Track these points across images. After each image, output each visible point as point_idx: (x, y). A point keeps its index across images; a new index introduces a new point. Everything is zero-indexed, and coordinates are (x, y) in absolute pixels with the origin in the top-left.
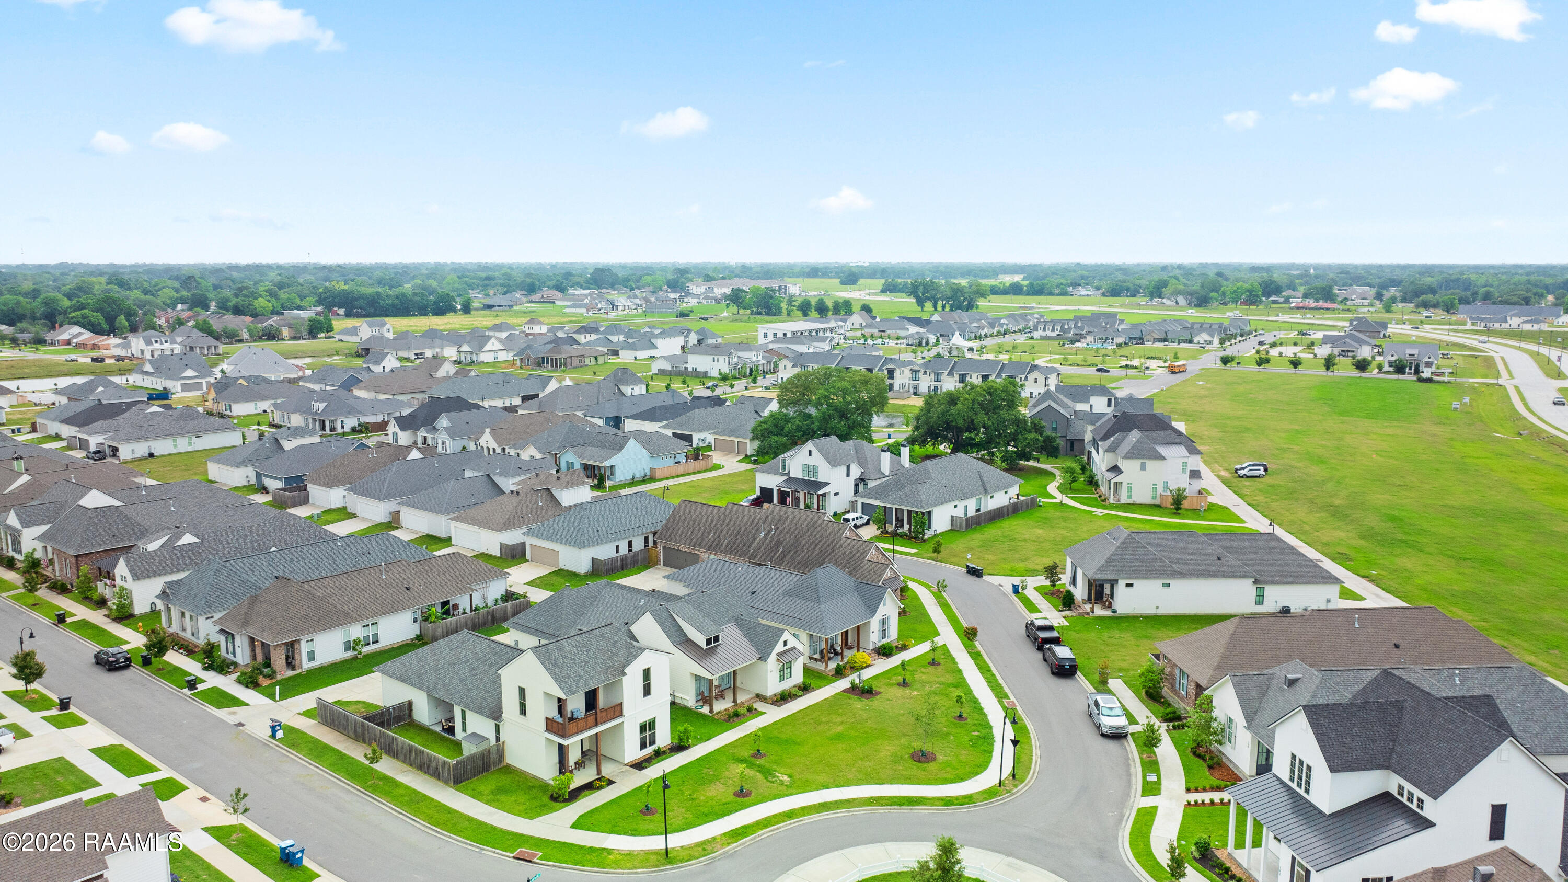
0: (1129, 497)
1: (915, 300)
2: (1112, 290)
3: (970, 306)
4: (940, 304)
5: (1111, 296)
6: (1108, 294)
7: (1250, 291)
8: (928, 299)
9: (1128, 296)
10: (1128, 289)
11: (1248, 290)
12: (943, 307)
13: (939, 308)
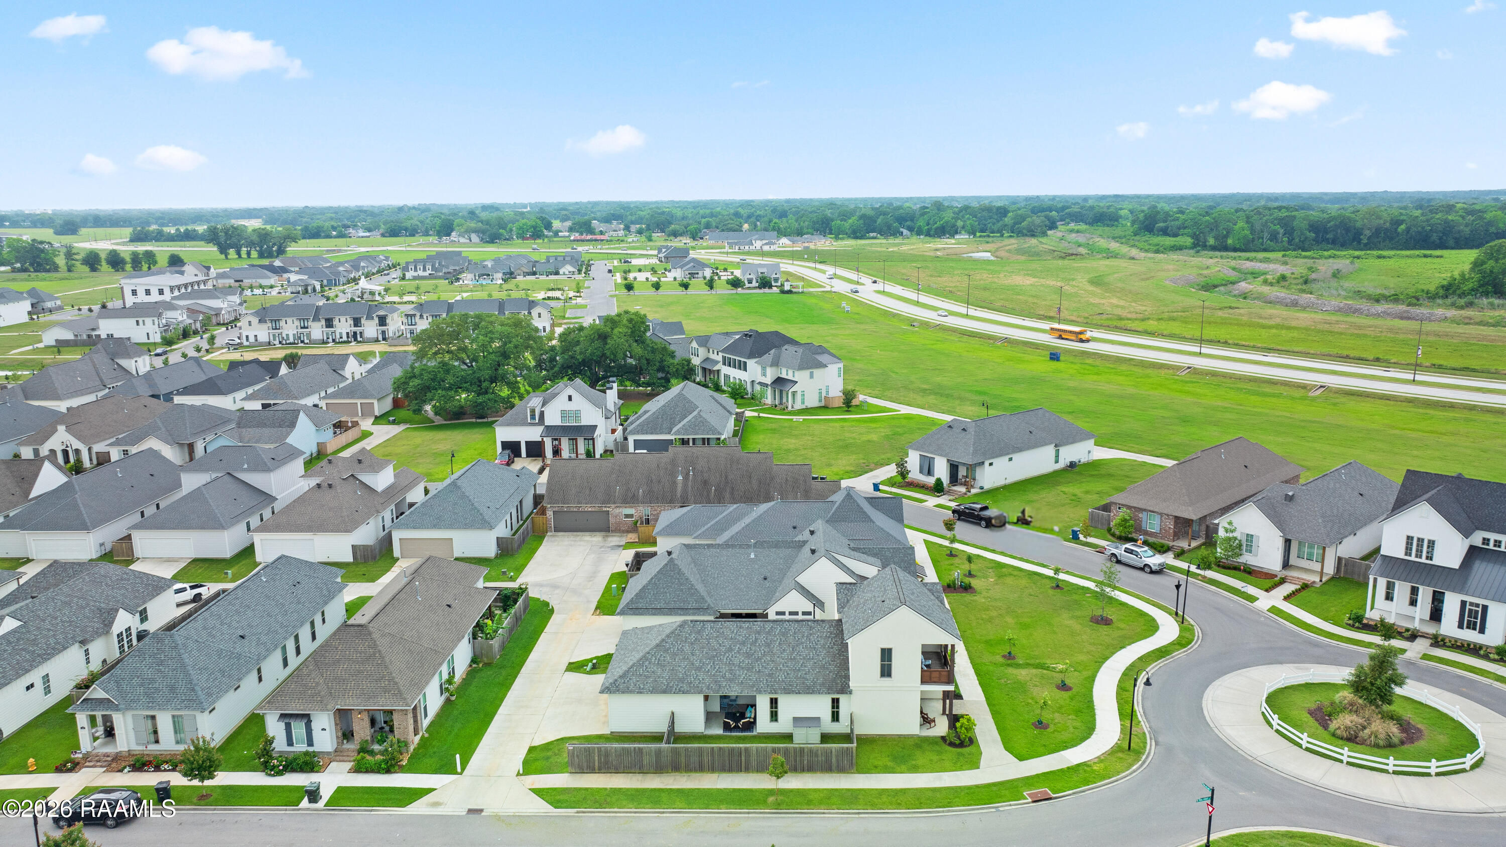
0: (803, 403)
1: (215, 249)
2: (391, 231)
3: (281, 251)
4: (244, 250)
5: (391, 236)
6: (388, 235)
7: (535, 227)
8: (231, 246)
9: (407, 236)
10: (406, 229)
11: (533, 227)
12: (249, 254)
13: (244, 255)
